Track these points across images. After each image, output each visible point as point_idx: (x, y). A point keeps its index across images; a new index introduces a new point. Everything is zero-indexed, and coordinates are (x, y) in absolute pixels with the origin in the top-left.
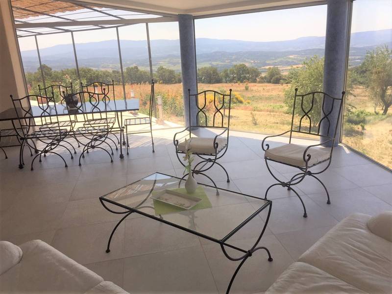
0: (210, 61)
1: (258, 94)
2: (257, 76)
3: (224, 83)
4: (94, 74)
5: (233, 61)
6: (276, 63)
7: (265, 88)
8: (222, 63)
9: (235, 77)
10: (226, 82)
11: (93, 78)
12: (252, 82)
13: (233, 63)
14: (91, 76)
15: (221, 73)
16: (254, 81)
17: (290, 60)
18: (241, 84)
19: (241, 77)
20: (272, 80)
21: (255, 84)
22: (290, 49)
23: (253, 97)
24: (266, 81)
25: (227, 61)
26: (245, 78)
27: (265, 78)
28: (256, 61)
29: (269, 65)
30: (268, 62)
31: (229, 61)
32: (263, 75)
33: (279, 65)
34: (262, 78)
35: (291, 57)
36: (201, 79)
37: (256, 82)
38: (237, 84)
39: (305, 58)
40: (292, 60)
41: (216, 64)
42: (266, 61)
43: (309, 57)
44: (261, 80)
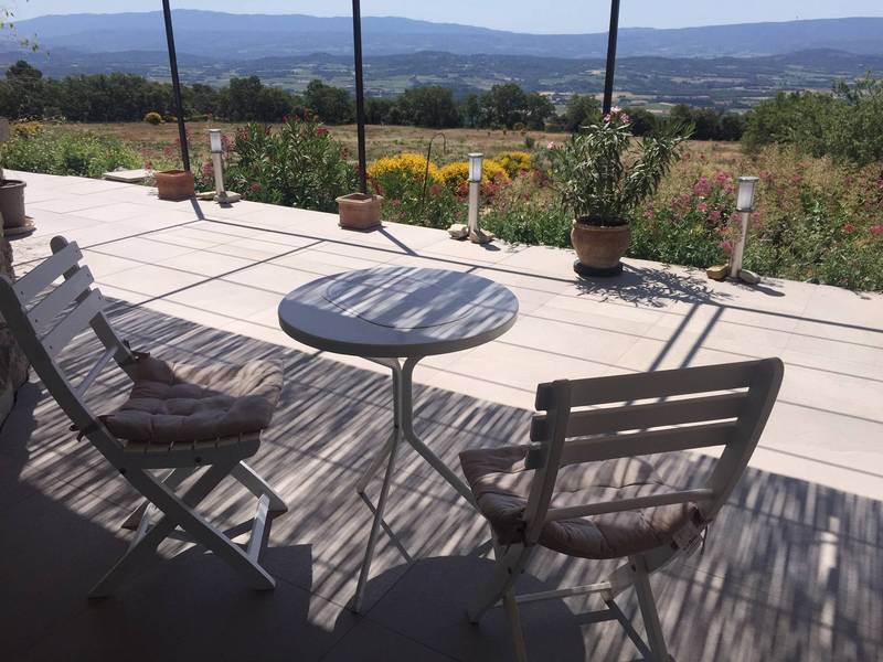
0: (412, 72)
2: (543, 115)
3: (468, 127)
4: (150, 89)
5: (465, 76)
6: (561, 84)
8: (440, 80)
9: (495, 115)
10: (472, 127)
11: (146, 100)
12: (534, 129)
13: (465, 79)
14: (142, 97)
16: (539, 127)
17: (592, 81)
18: (509, 133)
19: (507, 115)
21: (542, 134)
22: (593, 54)
24: (566, 127)
25: (450, 75)
26: (516, 117)
27: (564, 119)
29: (545, 88)
30: (543, 82)
31: (456, 75)
33: (567, 90)
35: (595, 72)
36: (413, 115)
37: (543, 130)
38: (498, 132)
39: (625, 78)
40: (596, 79)
41: (426, 81)
42: (539, 81)
43: (634, 75)
44: (555, 125)
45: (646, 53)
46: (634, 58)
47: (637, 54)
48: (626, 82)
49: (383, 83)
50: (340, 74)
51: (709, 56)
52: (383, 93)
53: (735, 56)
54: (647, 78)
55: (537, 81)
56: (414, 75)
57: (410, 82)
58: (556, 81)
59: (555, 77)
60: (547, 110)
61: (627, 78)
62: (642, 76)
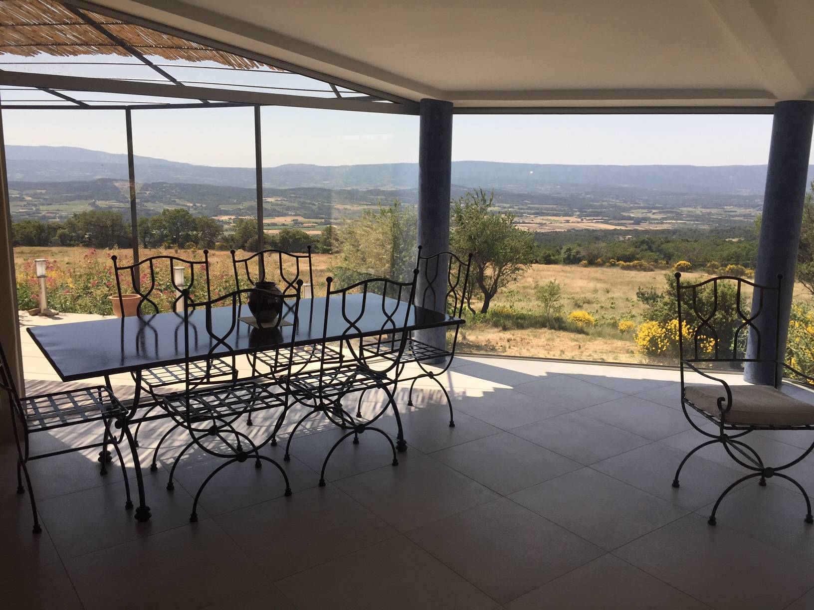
0: (91, 197)
2: (213, 235)
6: (240, 210)
9: (167, 236)
10: (146, 247)
13: (146, 204)
16: (210, 246)
18: (181, 252)
19: (178, 236)
20: (247, 245)
21: (212, 252)
22: (268, 185)
24: (234, 245)
26: (188, 238)
27: (232, 239)
28: (198, 205)
29: (226, 213)
30: (223, 207)
34: (225, 240)
36: (83, 237)
38: (170, 250)
39: (296, 205)
40: (272, 205)
41: (107, 205)
42: (220, 206)
43: (304, 203)
44: (225, 244)
45: (312, 185)
46: (303, 189)
47: (304, 185)
48: (297, 209)
49: (57, 207)
52: (61, 217)
53: (382, 189)
54: (315, 205)
55: (218, 206)
56: (93, 200)
57: (90, 206)
58: (235, 207)
59: (234, 204)
60: (217, 231)
61: (298, 205)
62: (310, 204)
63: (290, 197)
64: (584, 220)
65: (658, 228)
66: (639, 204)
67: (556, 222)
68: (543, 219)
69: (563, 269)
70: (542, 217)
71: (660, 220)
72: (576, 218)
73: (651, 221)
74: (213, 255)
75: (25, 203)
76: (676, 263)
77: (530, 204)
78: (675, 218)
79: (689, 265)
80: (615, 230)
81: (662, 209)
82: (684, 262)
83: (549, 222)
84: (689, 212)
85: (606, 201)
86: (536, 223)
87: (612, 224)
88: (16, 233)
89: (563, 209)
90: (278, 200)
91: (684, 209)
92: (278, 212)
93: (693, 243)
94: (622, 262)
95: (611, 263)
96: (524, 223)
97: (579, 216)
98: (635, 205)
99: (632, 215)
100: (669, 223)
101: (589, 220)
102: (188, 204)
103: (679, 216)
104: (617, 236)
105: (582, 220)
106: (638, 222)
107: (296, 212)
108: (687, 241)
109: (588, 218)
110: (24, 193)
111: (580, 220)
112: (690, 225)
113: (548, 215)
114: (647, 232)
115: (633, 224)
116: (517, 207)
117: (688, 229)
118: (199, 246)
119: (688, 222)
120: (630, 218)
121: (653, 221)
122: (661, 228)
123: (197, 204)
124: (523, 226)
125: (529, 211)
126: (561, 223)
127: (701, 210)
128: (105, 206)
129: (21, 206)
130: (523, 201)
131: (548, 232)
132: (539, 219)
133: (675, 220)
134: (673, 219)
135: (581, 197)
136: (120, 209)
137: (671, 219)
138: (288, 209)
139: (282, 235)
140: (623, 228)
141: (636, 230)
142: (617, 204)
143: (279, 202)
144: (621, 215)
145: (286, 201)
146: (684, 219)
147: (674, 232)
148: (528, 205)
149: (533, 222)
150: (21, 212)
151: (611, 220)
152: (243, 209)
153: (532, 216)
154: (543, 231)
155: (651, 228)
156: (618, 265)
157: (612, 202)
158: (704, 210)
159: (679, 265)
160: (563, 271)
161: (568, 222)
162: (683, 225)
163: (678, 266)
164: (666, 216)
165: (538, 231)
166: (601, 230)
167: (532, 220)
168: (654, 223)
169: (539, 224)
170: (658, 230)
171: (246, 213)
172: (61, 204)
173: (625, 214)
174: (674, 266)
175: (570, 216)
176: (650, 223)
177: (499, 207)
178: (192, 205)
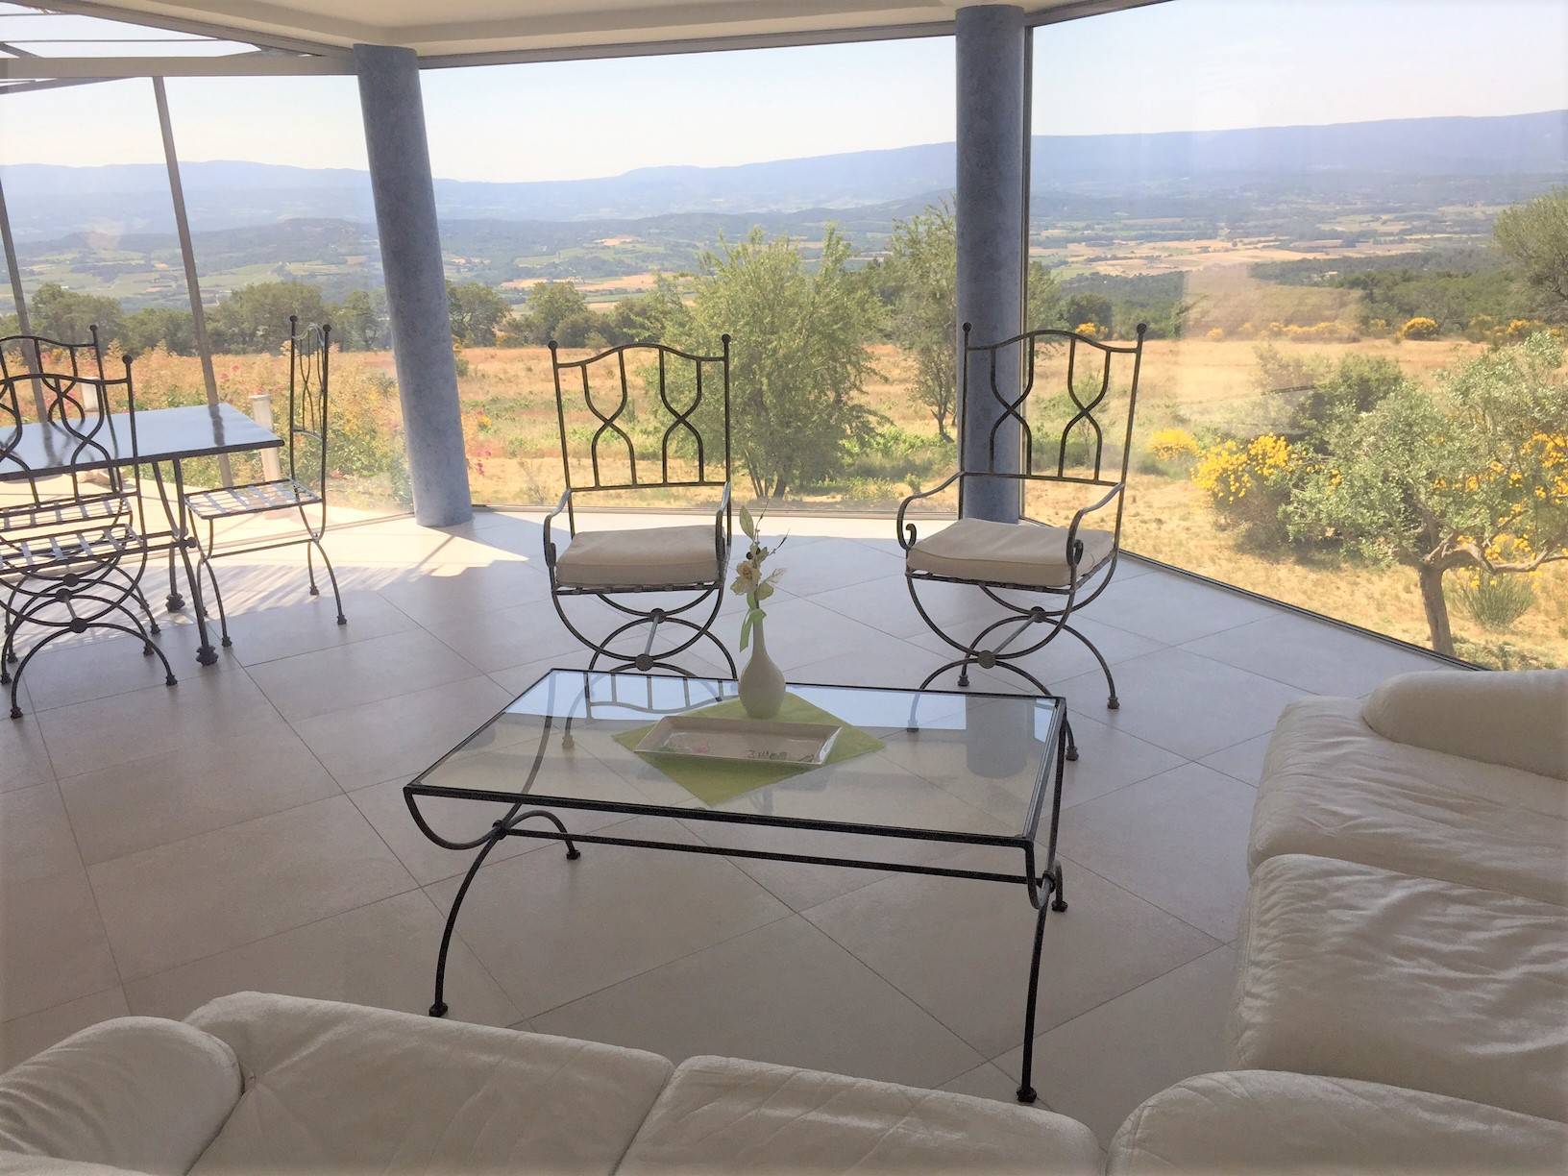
0: (276, 257)
1: (510, 392)
2: (493, 319)
3: (359, 349)
6: (555, 265)
7: (532, 364)
8: (334, 269)
10: (368, 348)
12: (477, 344)
15: (336, 309)
16: (487, 340)
17: (609, 256)
20: (555, 336)
21: (491, 351)
22: (605, 213)
23: (494, 401)
24: (531, 337)
25: (351, 260)
27: (528, 324)
28: (477, 260)
29: (529, 273)
30: (522, 263)
32: (517, 313)
33: (567, 273)
34: (515, 326)
35: (610, 242)
36: (253, 335)
37: (492, 344)
39: (661, 250)
40: (615, 254)
41: (304, 271)
42: (517, 260)
43: (677, 245)
44: (513, 335)
45: (691, 208)
46: (672, 216)
47: (675, 209)
48: (664, 257)
49: (215, 279)
50: (130, 270)
51: (790, 208)
54: (698, 248)
55: (512, 261)
56: (280, 263)
57: (276, 274)
58: (545, 260)
59: (544, 254)
60: (501, 311)
61: (666, 249)
62: (688, 245)
63: (649, 234)
64: (1240, 246)
65: (1393, 253)
66: (1351, 204)
67: (1181, 251)
68: (1154, 248)
69: (1172, 349)
70: (1152, 245)
71: (1397, 234)
72: (1223, 241)
73: (1378, 238)
74: (492, 357)
75: (157, 275)
76: (1406, 323)
77: (1129, 219)
78: (1428, 228)
79: (1433, 326)
80: (1303, 261)
81: (1404, 212)
82: (1422, 319)
83: (1166, 255)
84: (1459, 214)
85: (1285, 202)
86: (1141, 258)
87: (1296, 250)
88: (130, 334)
89: (1195, 224)
90: (625, 242)
91: (1450, 209)
92: (629, 266)
93: (1461, 279)
94: (1294, 328)
95: (1271, 330)
96: (1115, 258)
97: (1229, 238)
98: (1347, 207)
99: (1339, 229)
100: (1416, 241)
101: (1250, 244)
102: (457, 261)
103: (1436, 224)
104: (1307, 274)
105: (1235, 245)
106: (1351, 241)
107: (663, 265)
108: (1449, 276)
109: (1246, 240)
110: (152, 256)
111: (1230, 245)
112: (1459, 241)
113: (1164, 238)
114: (1369, 261)
115: (1341, 246)
116: (1101, 226)
117: (1455, 250)
118: (466, 341)
119: (1457, 236)
120: (1336, 235)
121: (1382, 239)
122: (1399, 252)
123: (473, 260)
124: (1113, 265)
125: (1124, 234)
126: (1191, 253)
127: (1483, 209)
128: (303, 273)
129: (150, 282)
130: (1113, 212)
131: (1164, 274)
132: (1146, 249)
133: (1428, 233)
134: (1423, 230)
135: (1231, 197)
136: (331, 277)
137: (1420, 232)
138: (647, 257)
139: (621, 311)
140: (1320, 256)
141: (1346, 260)
142: (1309, 206)
143: (629, 247)
144: (1318, 228)
145: (642, 242)
146: (1448, 229)
147: (1426, 259)
148: (1123, 221)
149: (1133, 255)
150: (152, 293)
151: (1296, 241)
152: (561, 264)
153: (1132, 243)
154: (1154, 273)
155: (1380, 253)
156: (1286, 334)
157: (1296, 203)
158: (1491, 208)
159: (1413, 326)
160: (1171, 351)
161: (1205, 250)
162: (1446, 243)
163: (1409, 328)
164: (1409, 227)
165: (1144, 274)
166: (1274, 264)
167: (1133, 252)
168: (1386, 242)
169: (1147, 258)
170: (1392, 256)
171: (567, 271)
172: (221, 274)
173: (1326, 227)
174: (1400, 330)
175: (1210, 238)
176: (1377, 242)
177: (1062, 228)
178: (463, 261)
